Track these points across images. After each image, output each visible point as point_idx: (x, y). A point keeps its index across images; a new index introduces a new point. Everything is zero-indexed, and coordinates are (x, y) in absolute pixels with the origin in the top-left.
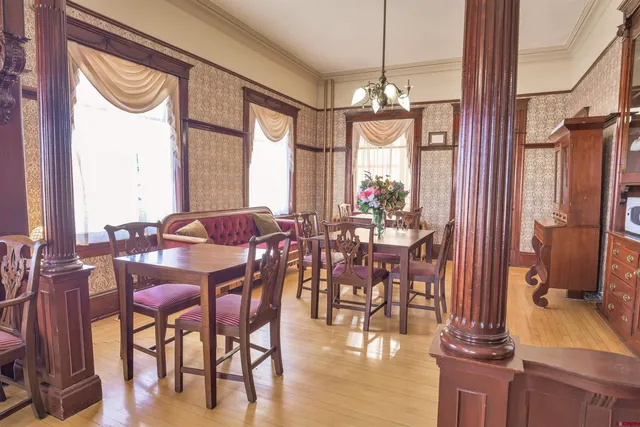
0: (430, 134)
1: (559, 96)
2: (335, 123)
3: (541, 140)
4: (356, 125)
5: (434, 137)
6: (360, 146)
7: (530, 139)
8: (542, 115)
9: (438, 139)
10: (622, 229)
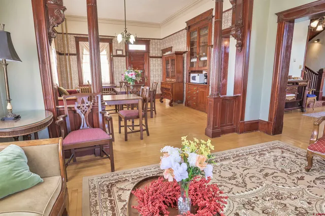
0: (116, 50)
1: (158, 40)
2: (69, 41)
3: (154, 55)
4: (81, 43)
5: (118, 51)
6: (84, 53)
7: (151, 55)
8: (154, 46)
9: (119, 53)
10: (189, 82)
